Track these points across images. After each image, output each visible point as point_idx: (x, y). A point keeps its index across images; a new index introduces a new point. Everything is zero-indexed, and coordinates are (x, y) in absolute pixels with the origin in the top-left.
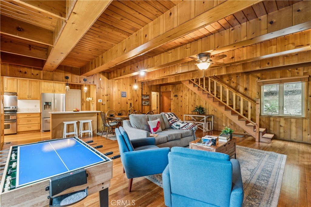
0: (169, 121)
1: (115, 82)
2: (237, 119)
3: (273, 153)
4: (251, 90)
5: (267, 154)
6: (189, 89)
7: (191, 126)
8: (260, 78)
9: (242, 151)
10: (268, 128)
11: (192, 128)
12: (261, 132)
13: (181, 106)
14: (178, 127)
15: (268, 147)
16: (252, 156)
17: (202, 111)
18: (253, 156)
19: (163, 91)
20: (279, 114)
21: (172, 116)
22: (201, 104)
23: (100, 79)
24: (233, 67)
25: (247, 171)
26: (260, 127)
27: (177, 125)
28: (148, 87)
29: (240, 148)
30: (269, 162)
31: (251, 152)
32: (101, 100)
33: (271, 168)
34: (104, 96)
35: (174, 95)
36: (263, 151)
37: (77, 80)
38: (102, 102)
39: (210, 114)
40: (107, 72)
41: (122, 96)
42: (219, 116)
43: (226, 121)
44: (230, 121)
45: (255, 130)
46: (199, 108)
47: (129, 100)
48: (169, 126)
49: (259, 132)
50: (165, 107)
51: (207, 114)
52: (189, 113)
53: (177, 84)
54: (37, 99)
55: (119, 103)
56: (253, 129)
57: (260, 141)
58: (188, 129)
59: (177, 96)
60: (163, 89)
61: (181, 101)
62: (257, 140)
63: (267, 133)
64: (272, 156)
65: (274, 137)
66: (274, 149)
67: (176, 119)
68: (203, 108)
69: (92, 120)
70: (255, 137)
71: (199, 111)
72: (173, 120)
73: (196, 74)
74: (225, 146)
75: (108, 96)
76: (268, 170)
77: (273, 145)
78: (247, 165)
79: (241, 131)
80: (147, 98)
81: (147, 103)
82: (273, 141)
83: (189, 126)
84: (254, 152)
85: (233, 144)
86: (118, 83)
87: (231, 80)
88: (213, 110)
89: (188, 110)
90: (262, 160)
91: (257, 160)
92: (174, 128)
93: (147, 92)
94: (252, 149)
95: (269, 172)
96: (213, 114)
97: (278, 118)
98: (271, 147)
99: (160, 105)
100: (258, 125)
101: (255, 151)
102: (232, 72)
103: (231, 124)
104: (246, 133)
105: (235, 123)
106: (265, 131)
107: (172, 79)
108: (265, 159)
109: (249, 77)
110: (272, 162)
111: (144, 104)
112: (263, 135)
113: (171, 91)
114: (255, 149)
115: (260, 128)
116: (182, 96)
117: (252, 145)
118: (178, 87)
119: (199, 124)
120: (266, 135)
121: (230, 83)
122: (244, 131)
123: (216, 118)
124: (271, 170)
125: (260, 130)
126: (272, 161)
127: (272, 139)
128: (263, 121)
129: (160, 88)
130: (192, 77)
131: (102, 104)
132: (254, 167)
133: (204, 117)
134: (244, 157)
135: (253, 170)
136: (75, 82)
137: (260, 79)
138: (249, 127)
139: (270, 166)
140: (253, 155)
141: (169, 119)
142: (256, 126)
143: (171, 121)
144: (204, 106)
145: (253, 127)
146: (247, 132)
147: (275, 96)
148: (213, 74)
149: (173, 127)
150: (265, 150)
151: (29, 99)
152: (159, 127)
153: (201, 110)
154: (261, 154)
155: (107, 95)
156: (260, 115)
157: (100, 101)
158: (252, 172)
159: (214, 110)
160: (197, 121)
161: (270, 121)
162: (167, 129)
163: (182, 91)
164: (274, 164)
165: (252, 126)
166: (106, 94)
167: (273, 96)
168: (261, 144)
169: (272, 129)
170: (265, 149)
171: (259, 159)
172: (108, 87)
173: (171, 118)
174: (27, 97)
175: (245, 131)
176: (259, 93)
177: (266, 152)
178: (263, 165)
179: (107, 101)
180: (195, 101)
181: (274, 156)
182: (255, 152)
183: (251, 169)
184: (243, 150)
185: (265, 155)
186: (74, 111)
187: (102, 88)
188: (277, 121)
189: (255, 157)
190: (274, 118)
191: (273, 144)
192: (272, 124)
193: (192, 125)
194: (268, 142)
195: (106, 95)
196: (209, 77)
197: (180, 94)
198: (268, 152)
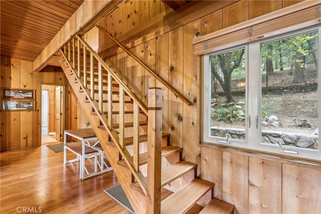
8: (199, 33)
10: (217, 184)
26: (199, 173)
28: (31, 74)
50: (72, 112)
80: (27, 96)
87: (147, 50)
93: (25, 84)
99: (67, 109)
109: (178, 36)
111: (16, 107)
121: (146, 56)
128: (206, 160)
137: (199, 36)
156: (201, 141)
161: (222, 160)
176: (198, 77)
190: (234, 156)
192: (227, 171)
196: (77, 35)
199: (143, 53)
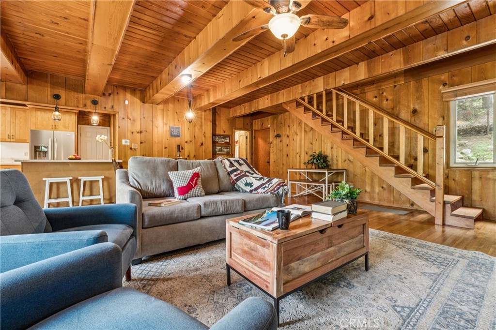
0: (230, 176)
1: (156, 108)
2: (393, 173)
3: (481, 256)
4: (426, 112)
5: (463, 257)
6: (301, 121)
7: (277, 186)
8: (446, 84)
9: (395, 247)
10: (466, 196)
11: (277, 190)
12: (449, 202)
13: (287, 155)
14: (248, 189)
15: (465, 239)
16: (418, 261)
17: (323, 162)
18: (421, 262)
19: (257, 128)
20: (494, 163)
21: (240, 165)
22: (323, 148)
23: (127, 102)
24: (383, 60)
25: (391, 311)
26: (447, 191)
27: (247, 184)
28: (228, 120)
29: (391, 239)
30: (468, 284)
31: (419, 249)
32: (128, 141)
33: (473, 307)
34: (135, 133)
35: (275, 134)
36: (452, 249)
37: (78, 103)
38: (131, 143)
39: (340, 167)
40: (140, 90)
41: (171, 136)
42: (358, 170)
43: (372, 181)
44: (381, 181)
45: (434, 198)
46: (318, 157)
47: (186, 142)
48: (230, 186)
49: (444, 203)
50: (259, 157)
51: (335, 167)
52: (302, 167)
53: (280, 114)
54: (24, 141)
55: (166, 148)
56: (429, 195)
57: (447, 223)
58: (267, 193)
59: (280, 136)
60: (257, 124)
61: (287, 145)
62: (438, 221)
63: (463, 206)
64: (477, 263)
65: (482, 214)
66: (481, 245)
67: (248, 172)
68: (327, 156)
69: (103, 177)
70: (434, 215)
71: (317, 161)
72: (239, 172)
73: (308, 87)
74: (322, 231)
75: (143, 134)
76: (461, 315)
77: (480, 234)
78: (395, 291)
79: (404, 202)
80: (226, 141)
81: (225, 150)
82: (479, 225)
83: (271, 185)
84: (425, 250)
85: (360, 229)
86: (163, 110)
87: (382, 96)
88: (345, 161)
89: (300, 162)
90: (447, 277)
91: (431, 275)
92: (240, 189)
93: (224, 129)
94: (423, 242)
95: (467, 321)
96: (345, 168)
97: (491, 173)
98: (475, 238)
99: (252, 154)
100: (442, 187)
101: (430, 247)
102: (380, 72)
103: (382, 187)
104: (415, 207)
105: (390, 186)
106: (458, 201)
107: (267, 101)
108: (456, 273)
109: (421, 85)
110: (477, 283)
111: (220, 151)
112: (452, 211)
113: (269, 128)
114: (429, 244)
115: (445, 196)
116: (288, 136)
117: (425, 233)
118: (281, 120)
119: (316, 186)
120: (461, 211)
121: (381, 101)
122: (411, 202)
123: (351, 176)
124: (474, 312)
125: (445, 199)
126: (476, 278)
127: (478, 219)
128: (454, 180)
129: (252, 124)
130: (302, 93)
131: (131, 149)
132: (418, 300)
133: (324, 173)
134: (395, 265)
135: (412, 310)
136: (73, 105)
137: (447, 86)
138: (419, 191)
139: (472, 298)
140: (421, 258)
141: (230, 169)
142: (437, 188)
143: (235, 176)
144: (328, 152)
145: (429, 192)
146: (417, 205)
147: (484, 136)
148: (340, 82)
149: (239, 187)
150: (456, 247)
151: (11, 142)
152: (196, 184)
153: (321, 161)
154: (444, 256)
155: (141, 132)
156: (448, 165)
157: (126, 142)
158: (408, 316)
159: (347, 160)
160: (314, 181)
161: (471, 178)
162: (223, 193)
163: (289, 126)
164: (484, 292)
165: (426, 189)
166: (138, 130)
167: (478, 137)
168: (447, 229)
169: (476, 197)
170: (457, 243)
171: (437, 271)
172: (142, 117)
173: (235, 168)
174: (7, 137)
175: (413, 202)
176: (446, 118)
177: (459, 251)
178: (447, 294)
179: (141, 143)
180: (312, 144)
181: (483, 264)
182: (430, 252)
183: (407, 304)
184: (398, 243)
185: (456, 259)
186: (70, 159)
187: (130, 119)
188: (490, 179)
189: (425, 263)
190: (483, 173)
191: (480, 231)
192: (476, 185)
193: (277, 184)
194: (467, 226)
195: (138, 133)
196: (334, 89)
197: (285, 132)
198: (465, 252)
199: (377, 99)
